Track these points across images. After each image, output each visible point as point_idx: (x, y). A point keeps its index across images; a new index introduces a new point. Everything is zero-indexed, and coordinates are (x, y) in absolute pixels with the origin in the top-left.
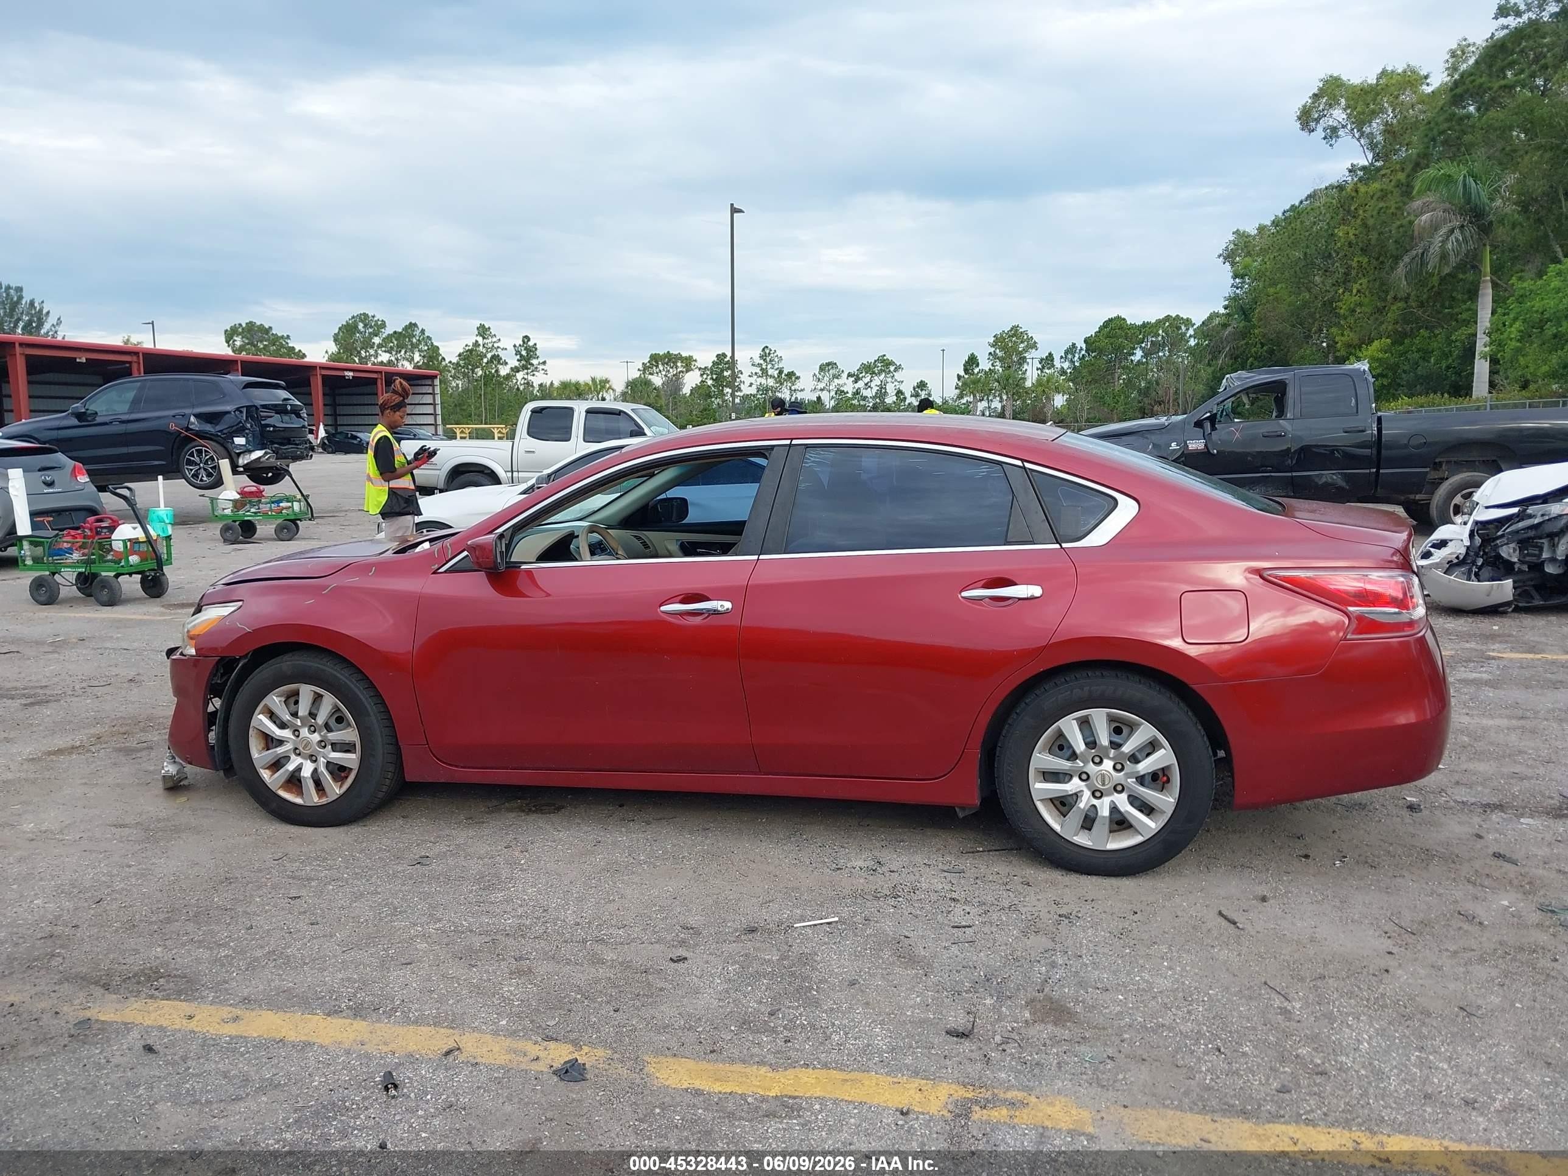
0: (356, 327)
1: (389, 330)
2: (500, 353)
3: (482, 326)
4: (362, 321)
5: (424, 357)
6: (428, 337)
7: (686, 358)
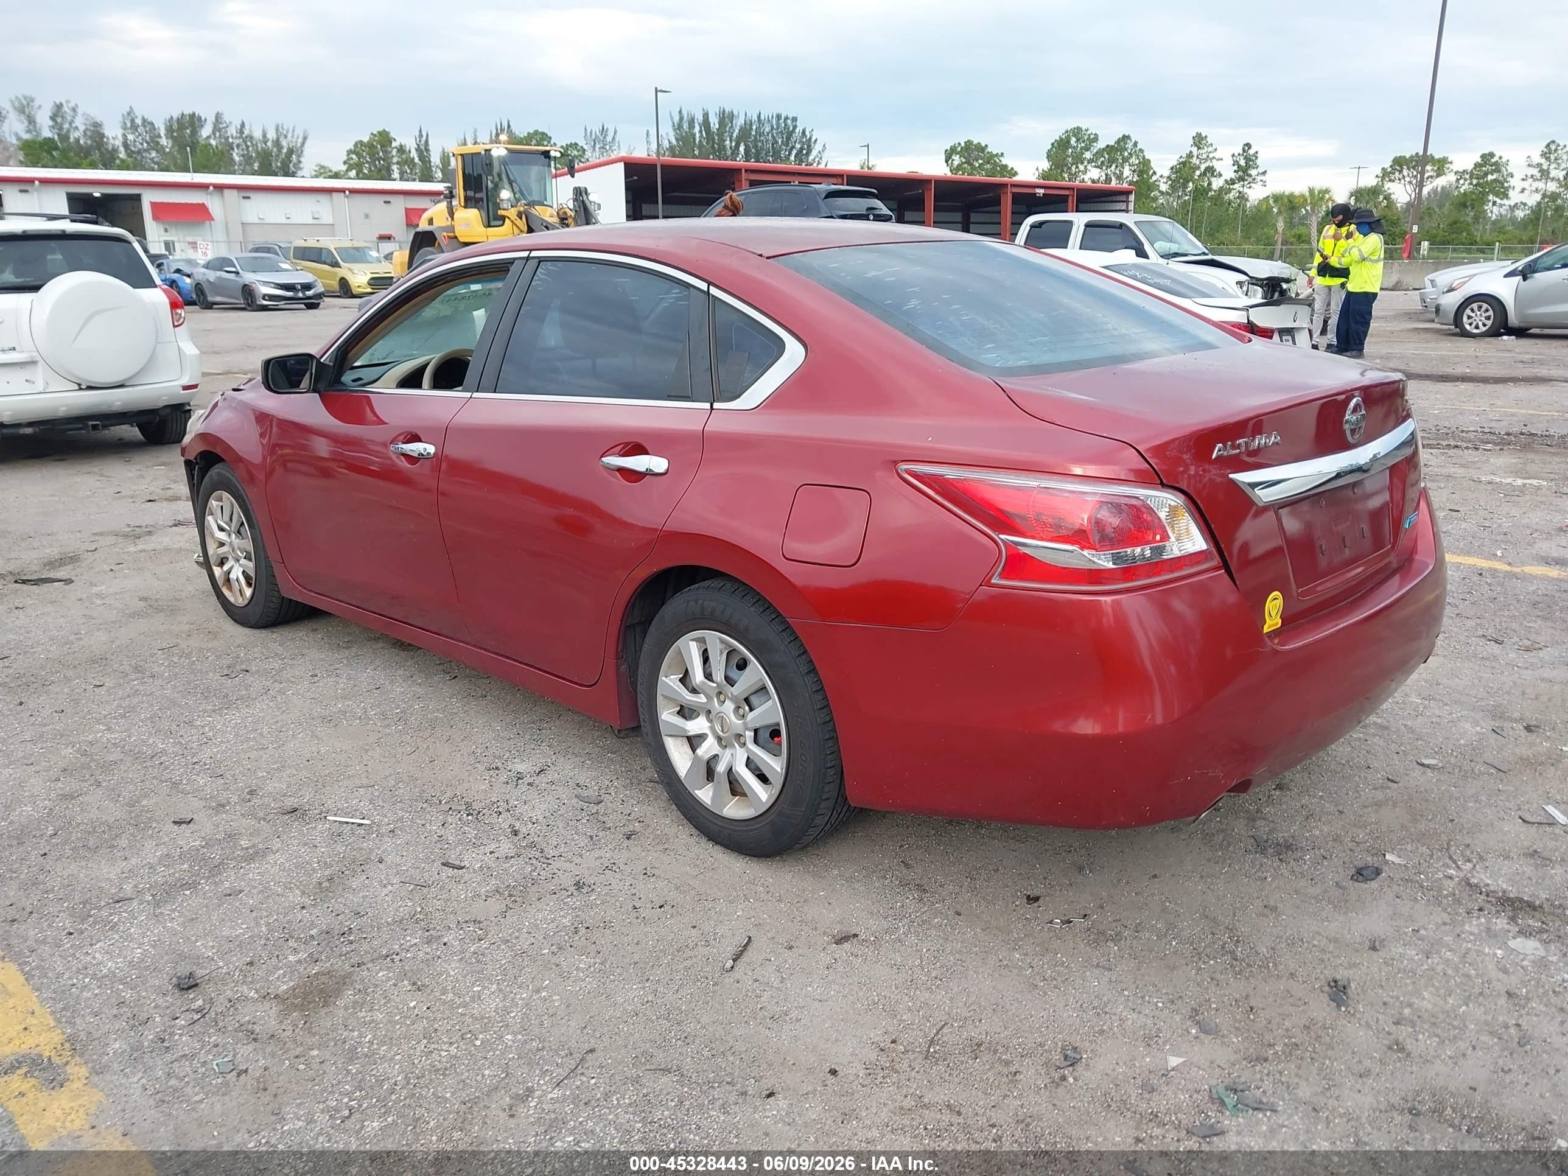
0: (1069, 142)
1: (1101, 145)
2: (1215, 163)
3: (1199, 135)
4: (1074, 135)
5: (1134, 171)
6: (1140, 150)
7: (1439, 161)
